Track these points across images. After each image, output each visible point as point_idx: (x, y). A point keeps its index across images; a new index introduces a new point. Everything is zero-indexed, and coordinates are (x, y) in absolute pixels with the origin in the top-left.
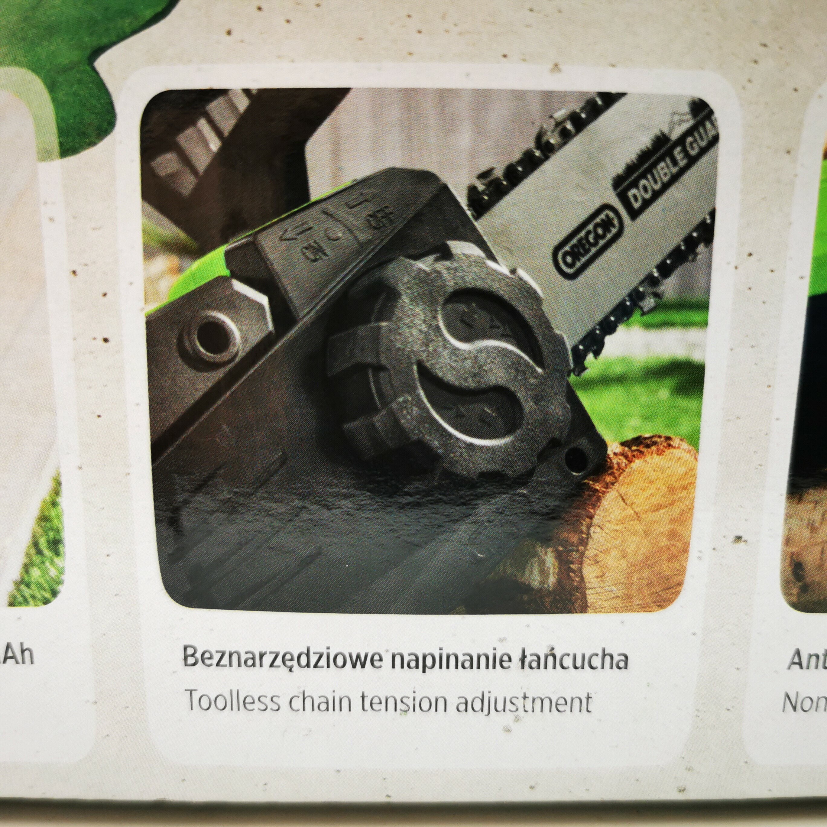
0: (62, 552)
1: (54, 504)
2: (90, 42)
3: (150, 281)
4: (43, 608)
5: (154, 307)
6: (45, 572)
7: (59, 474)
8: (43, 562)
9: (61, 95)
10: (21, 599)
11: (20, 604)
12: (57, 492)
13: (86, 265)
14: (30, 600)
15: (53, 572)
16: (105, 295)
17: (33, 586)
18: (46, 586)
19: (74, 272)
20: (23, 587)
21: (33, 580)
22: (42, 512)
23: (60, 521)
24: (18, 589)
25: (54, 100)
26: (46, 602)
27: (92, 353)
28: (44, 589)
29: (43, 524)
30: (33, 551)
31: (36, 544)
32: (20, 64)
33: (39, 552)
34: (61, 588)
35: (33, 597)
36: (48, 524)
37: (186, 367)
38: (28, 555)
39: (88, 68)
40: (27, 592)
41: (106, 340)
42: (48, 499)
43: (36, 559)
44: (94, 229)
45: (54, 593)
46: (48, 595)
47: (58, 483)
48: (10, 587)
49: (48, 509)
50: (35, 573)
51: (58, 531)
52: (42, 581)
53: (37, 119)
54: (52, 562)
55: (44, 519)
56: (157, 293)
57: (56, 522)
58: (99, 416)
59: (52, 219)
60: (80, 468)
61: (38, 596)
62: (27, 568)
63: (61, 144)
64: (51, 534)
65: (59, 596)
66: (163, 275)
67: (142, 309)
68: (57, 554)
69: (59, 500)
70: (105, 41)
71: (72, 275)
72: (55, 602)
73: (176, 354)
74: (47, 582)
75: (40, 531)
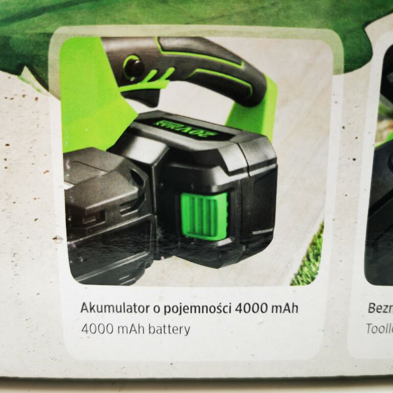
0: (319, 260)
1: (319, 237)
2: (364, 18)
3: (380, 132)
4: (306, 286)
5: (379, 144)
6: (310, 269)
7: (323, 223)
8: (310, 265)
9: (347, 43)
10: (296, 282)
11: (296, 284)
12: (321, 231)
13: (350, 124)
14: (301, 283)
15: (314, 269)
16: (357, 138)
17: (303, 276)
18: (309, 276)
19: (344, 127)
20: (298, 277)
21: (304, 273)
22: (313, 240)
23: (321, 245)
24: (296, 278)
25: (345, 46)
26: (308, 283)
27: (347, 165)
28: (308, 277)
29: (312, 246)
30: (306, 259)
31: (308, 256)
32: (329, 28)
33: (309, 260)
34: (316, 276)
35: (303, 281)
36: (315, 247)
37: (390, 172)
38: (303, 261)
39: (362, 31)
40: (300, 278)
41: (354, 159)
42: (317, 235)
43: (307, 263)
44: (356, 107)
45: (313, 279)
46: (309, 280)
47: (323, 227)
48: (292, 277)
49: (316, 239)
50: (306, 269)
51: (319, 250)
52: (308, 273)
53: (335, 55)
54: (314, 264)
55: (314, 244)
56: (381, 137)
57: (319, 246)
58: (346, 195)
59: (336, 102)
60: (334, 220)
61: (305, 280)
62: (301, 268)
63: (345, 67)
64: (316, 251)
65: (315, 280)
66: (386, 129)
67: (373, 145)
68: (317, 260)
69: (322, 235)
70: (371, 18)
71: (342, 129)
72: (313, 283)
73: (387, 166)
74: (310, 274)
75: (311, 250)
